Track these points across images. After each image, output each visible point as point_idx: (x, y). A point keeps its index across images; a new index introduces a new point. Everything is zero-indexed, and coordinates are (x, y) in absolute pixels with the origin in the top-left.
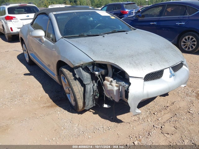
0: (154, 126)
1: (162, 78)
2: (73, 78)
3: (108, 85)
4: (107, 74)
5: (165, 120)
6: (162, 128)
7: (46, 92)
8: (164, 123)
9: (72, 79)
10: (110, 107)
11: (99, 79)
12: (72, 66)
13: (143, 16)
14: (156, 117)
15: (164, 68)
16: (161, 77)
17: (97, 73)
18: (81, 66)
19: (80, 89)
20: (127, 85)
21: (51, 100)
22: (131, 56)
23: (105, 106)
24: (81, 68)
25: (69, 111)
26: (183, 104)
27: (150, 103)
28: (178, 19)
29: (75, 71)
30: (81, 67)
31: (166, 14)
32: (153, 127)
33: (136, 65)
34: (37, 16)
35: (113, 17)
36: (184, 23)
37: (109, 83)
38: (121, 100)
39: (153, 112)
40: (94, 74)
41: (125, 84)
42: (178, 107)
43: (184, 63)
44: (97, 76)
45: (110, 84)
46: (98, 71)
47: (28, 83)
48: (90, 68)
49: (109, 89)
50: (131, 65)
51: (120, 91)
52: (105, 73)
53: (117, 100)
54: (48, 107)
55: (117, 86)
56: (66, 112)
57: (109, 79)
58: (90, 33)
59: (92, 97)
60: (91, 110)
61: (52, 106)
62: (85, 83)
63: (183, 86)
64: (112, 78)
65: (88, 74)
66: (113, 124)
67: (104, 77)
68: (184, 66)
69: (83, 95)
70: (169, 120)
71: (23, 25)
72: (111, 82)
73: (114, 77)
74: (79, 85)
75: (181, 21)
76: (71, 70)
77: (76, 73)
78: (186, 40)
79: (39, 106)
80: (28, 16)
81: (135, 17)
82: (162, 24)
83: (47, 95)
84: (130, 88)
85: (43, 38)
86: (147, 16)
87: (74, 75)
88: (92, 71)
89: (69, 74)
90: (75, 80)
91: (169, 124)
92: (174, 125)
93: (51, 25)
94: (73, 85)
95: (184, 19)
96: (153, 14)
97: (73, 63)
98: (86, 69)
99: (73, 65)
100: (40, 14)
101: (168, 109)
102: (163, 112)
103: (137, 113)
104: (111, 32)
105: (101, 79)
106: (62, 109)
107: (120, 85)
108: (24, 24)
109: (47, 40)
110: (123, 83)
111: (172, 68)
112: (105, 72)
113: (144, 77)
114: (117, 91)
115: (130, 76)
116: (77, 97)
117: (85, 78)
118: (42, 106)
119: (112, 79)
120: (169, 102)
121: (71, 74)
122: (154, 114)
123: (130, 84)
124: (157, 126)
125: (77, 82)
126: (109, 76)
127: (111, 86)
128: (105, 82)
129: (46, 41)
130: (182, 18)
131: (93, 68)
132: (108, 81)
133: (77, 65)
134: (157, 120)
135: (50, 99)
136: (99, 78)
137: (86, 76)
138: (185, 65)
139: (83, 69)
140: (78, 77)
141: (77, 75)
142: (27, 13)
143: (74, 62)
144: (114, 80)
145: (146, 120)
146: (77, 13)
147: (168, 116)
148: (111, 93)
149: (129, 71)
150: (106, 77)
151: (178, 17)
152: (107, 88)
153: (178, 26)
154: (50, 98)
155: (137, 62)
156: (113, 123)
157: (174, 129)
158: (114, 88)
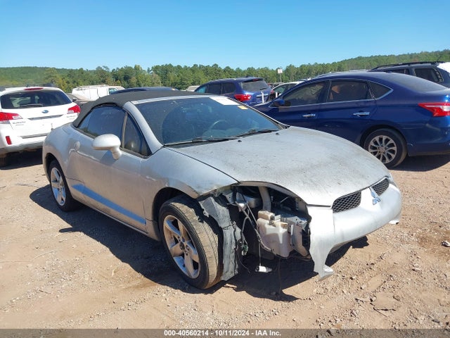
0: (356, 299)
1: (361, 205)
2: (196, 218)
3: (267, 226)
4: (260, 206)
5: (374, 288)
6: (372, 301)
7: (123, 260)
8: (375, 291)
9: (194, 221)
10: (270, 270)
11: (248, 217)
12: (194, 196)
13: (288, 103)
14: (356, 285)
15: (362, 188)
16: (358, 204)
17: (242, 205)
18: (211, 193)
19: (212, 239)
20: (304, 222)
21: (139, 275)
22: (302, 170)
23: (262, 269)
24: (212, 198)
25: (184, 290)
26: (399, 258)
27: (339, 262)
28: (356, 105)
29: (201, 204)
30: (212, 196)
31: (331, 98)
32: (355, 301)
33: (314, 184)
34: (92, 109)
35: (243, 108)
36: (368, 113)
37: (268, 222)
38: (294, 253)
39: (349, 276)
40: (237, 207)
41: (299, 220)
42: (391, 263)
43: (391, 179)
44: (242, 212)
45: (271, 224)
46: (244, 201)
47: (74, 246)
48: (229, 196)
49: (268, 232)
50: (306, 185)
51: (292, 234)
52: (256, 204)
53: (285, 254)
54: (137, 287)
55: (284, 226)
56: (178, 292)
57: (266, 214)
58: (212, 137)
59: (233, 254)
60: (227, 285)
61: (144, 286)
62: (222, 225)
63: (394, 222)
64: (272, 211)
65: (224, 208)
66: (279, 305)
67: (255, 211)
68: (390, 185)
69: (218, 250)
70: (382, 287)
71: (52, 129)
72: (272, 219)
73: (275, 210)
74: (210, 231)
75: (362, 109)
76: (193, 202)
77: (203, 208)
78: (376, 143)
79: (117, 288)
80: (46, 112)
81: (272, 106)
82: (327, 115)
83: (127, 265)
84: (312, 225)
85: (118, 149)
86: (295, 102)
87: (199, 212)
88: (231, 203)
89: (187, 212)
90: (202, 222)
91: (382, 292)
92: (392, 294)
93: (132, 124)
94: (198, 232)
95: (368, 105)
96: (305, 99)
97: (197, 190)
98: (221, 199)
99: (197, 193)
100: (100, 105)
101: (374, 268)
102: (367, 274)
103: (326, 274)
104: (246, 133)
105: (250, 215)
106: (169, 288)
107: (291, 223)
108: (54, 128)
109: (125, 153)
110: (295, 219)
111: (373, 187)
112: (255, 202)
113: (331, 203)
114: (284, 235)
115: (308, 203)
116: (208, 255)
117: (221, 217)
118: (123, 286)
119: (272, 214)
120: (372, 256)
121: (192, 210)
122: (351, 278)
123: (309, 219)
124: (362, 299)
125: (206, 226)
126: (266, 210)
127: (272, 227)
128: (260, 220)
129: (123, 155)
130: (363, 104)
131: (234, 196)
132: (265, 218)
133: (205, 192)
134: (359, 289)
135: (136, 272)
136: (246, 213)
137: (222, 213)
138: (393, 183)
139: (216, 200)
140: (207, 214)
141: (205, 211)
142: (44, 106)
143: (199, 187)
144: (276, 215)
145: (338, 290)
146: (177, 101)
147: (377, 281)
148: (273, 242)
149: (305, 194)
150: (260, 212)
151: (357, 103)
152: (265, 232)
153: (358, 119)
154: (136, 270)
155: (314, 179)
156: (278, 302)
157: (394, 300)
158: (278, 230)
